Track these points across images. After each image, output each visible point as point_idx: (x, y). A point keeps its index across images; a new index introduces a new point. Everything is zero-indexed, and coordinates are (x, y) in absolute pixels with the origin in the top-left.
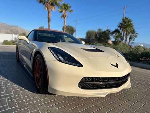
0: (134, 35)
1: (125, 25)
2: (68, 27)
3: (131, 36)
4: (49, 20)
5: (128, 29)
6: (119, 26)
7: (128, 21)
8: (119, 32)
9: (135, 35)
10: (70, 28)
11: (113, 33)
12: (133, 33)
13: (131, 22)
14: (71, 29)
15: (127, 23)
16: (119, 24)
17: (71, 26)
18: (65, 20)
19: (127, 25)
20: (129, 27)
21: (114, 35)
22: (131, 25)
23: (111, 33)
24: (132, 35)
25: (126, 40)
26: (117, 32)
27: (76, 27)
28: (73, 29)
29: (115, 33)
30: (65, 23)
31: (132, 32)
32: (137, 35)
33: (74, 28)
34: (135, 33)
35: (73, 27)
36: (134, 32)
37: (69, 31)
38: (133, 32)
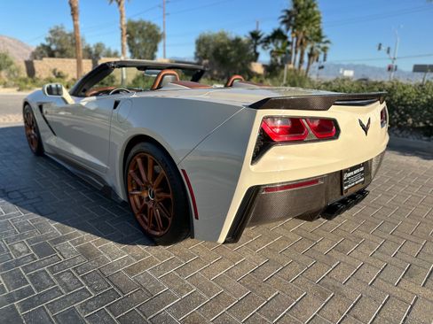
0: (319, 47)
1: (300, 16)
2: (140, 26)
3: (312, 49)
4: (74, 12)
5: (304, 28)
6: (282, 19)
7: (306, 5)
8: (285, 38)
9: (322, 45)
10: (145, 28)
11: (268, 40)
12: (317, 41)
13: (315, 9)
14: (150, 31)
15: (302, 13)
16: (284, 14)
17: (149, 23)
18: (124, 9)
19: (302, 17)
20: (307, 22)
21: (272, 46)
22: (314, 18)
23: (262, 42)
24: (316, 44)
25: (301, 61)
26: (279, 38)
27: (164, 22)
28: (155, 32)
29: (273, 41)
30: (122, 17)
31: (315, 37)
32: (327, 45)
33: (159, 29)
34: (324, 40)
35: (154, 25)
36: (322, 37)
37: (143, 37)
38: (318, 36)
